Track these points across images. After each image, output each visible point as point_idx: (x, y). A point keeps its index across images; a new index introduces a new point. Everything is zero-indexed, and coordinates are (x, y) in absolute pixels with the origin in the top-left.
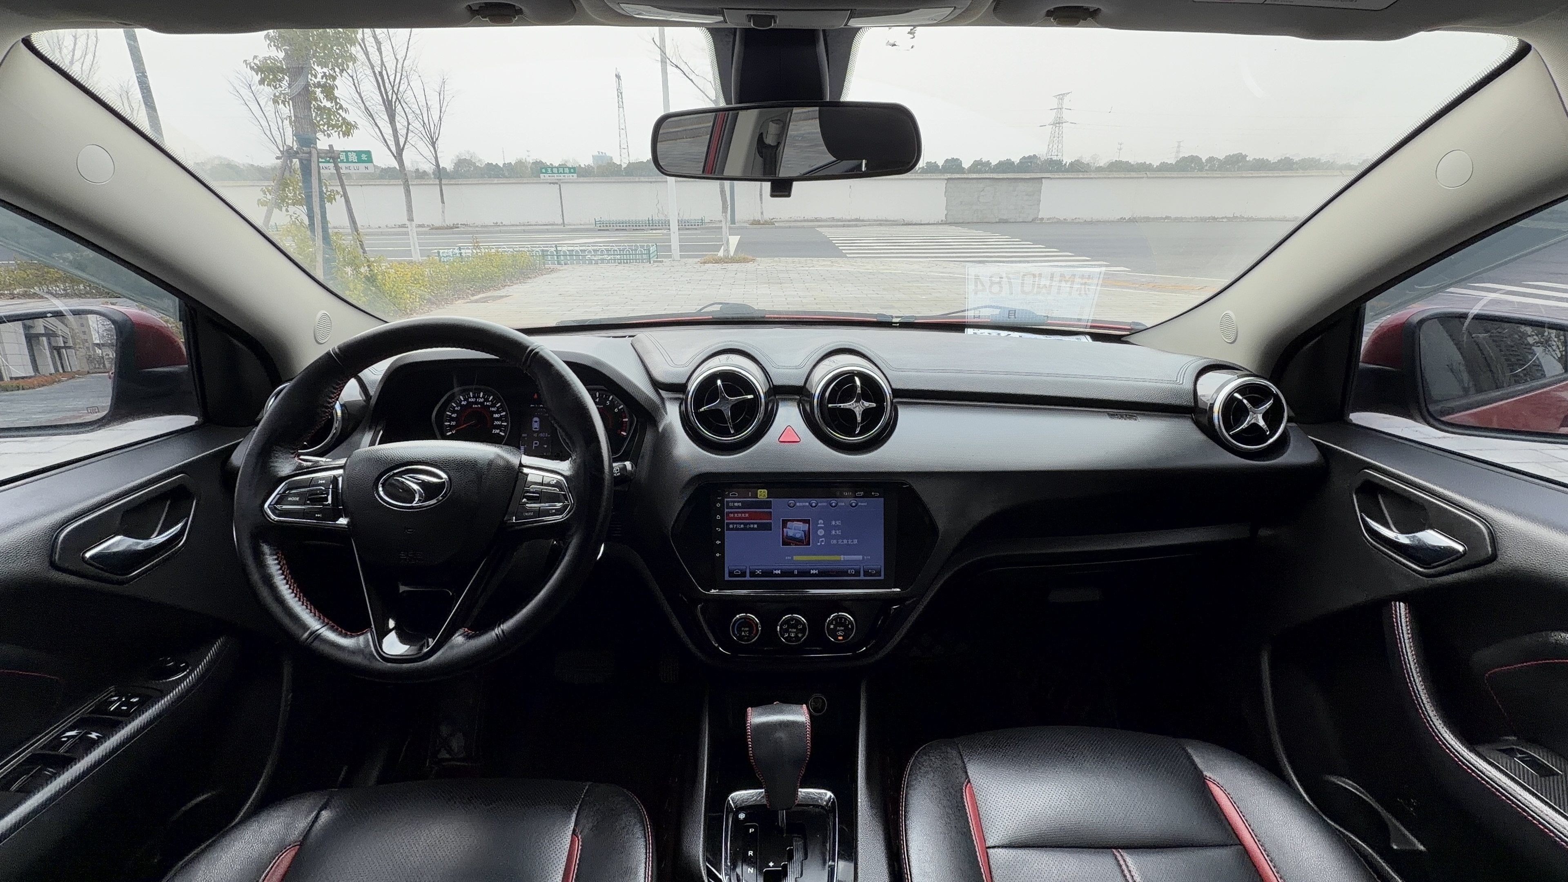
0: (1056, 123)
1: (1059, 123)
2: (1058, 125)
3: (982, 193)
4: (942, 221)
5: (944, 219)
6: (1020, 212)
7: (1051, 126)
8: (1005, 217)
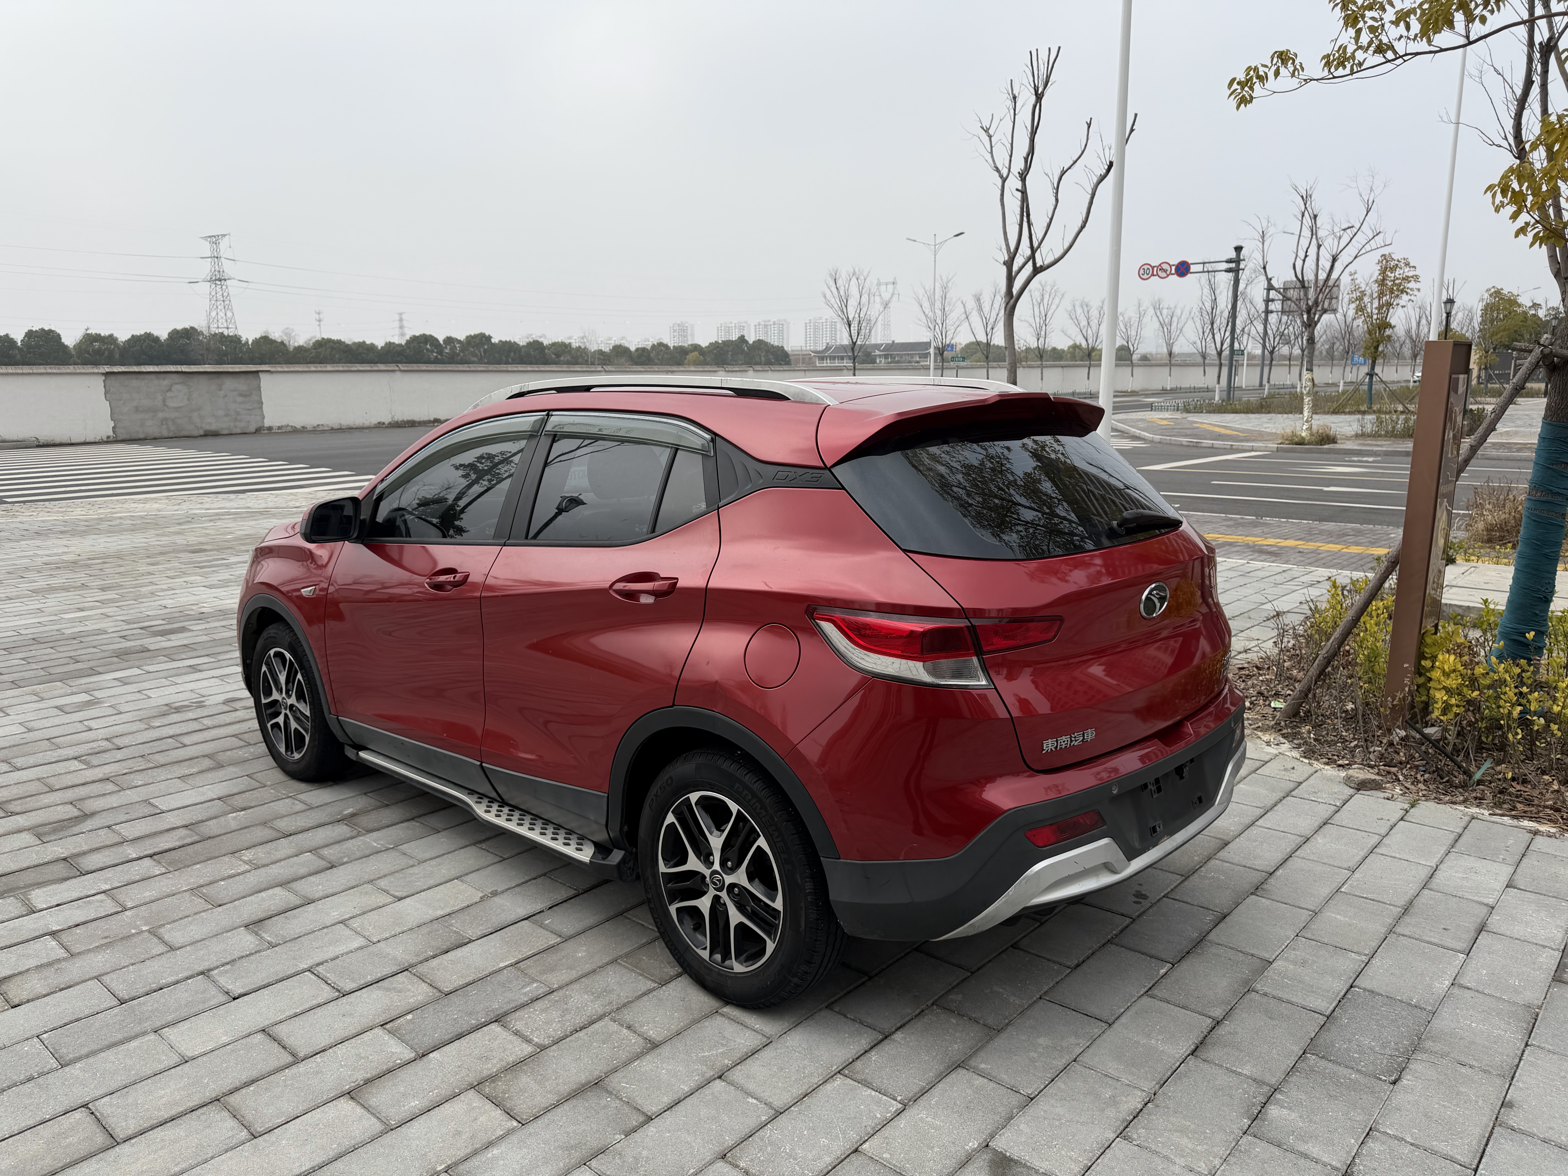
0: (216, 280)
1: (220, 280)
2: (218, 283)
3: (168, 394)
4: (108, 437)
5: (111, 433)
6: (236, 420)
7: (209, 284)
8: (213, 427)
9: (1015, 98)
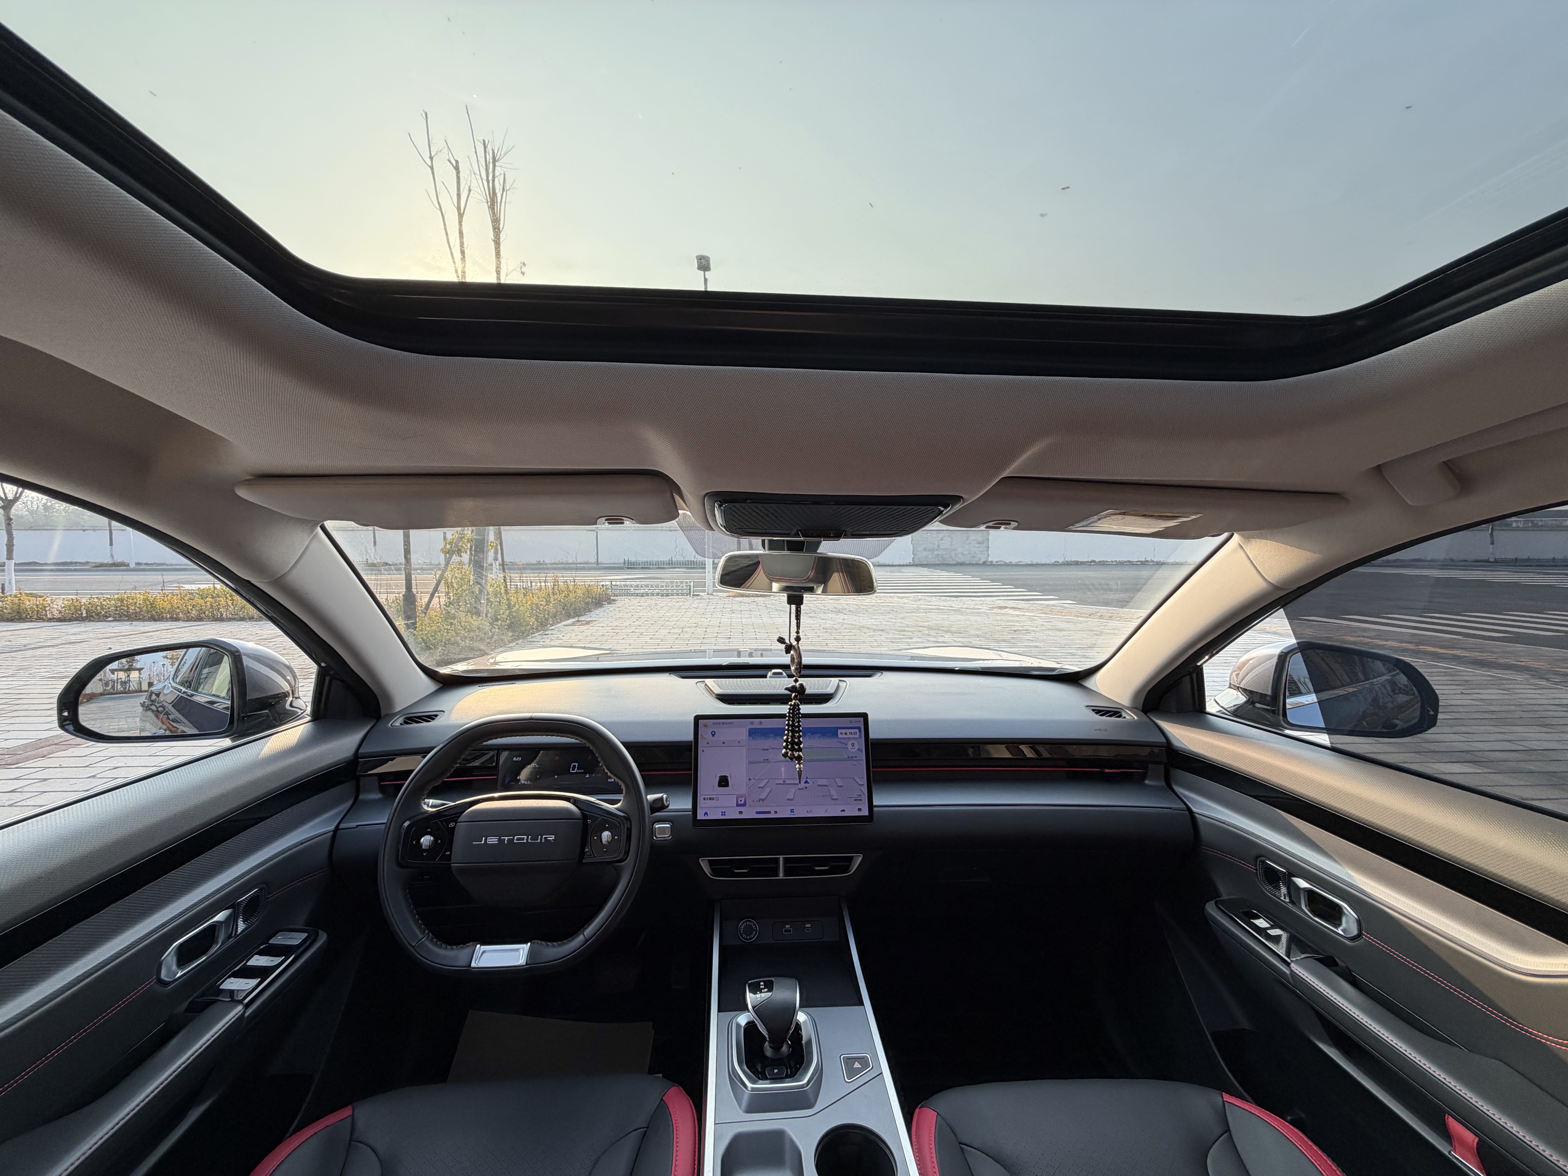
3: (941, 542)
5: (911, 561)
6: (973, 557)
8: (961, 561)
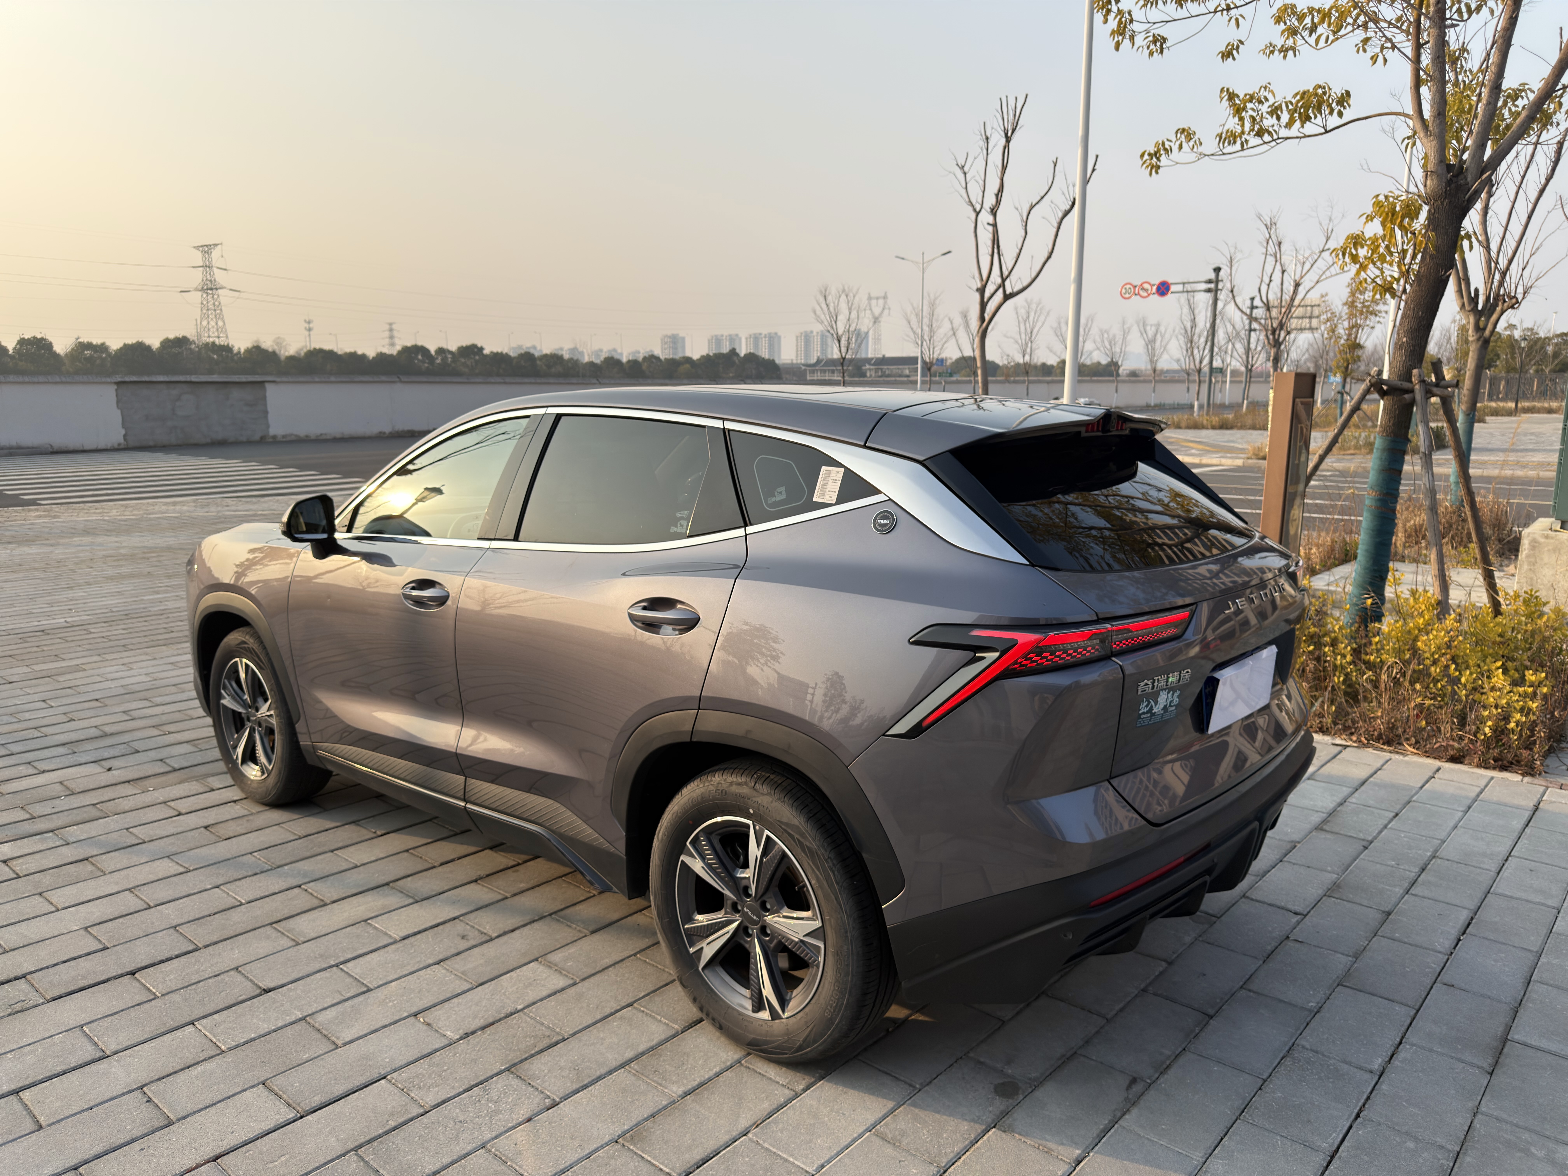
0: (207, 289)
1: (211, 289)
2: (210, 292)
4: (119, 444)
5: (122, 441)
6: (241, 429)
7: (200, 293)
8: (220, 437)
9: (987, 139)
